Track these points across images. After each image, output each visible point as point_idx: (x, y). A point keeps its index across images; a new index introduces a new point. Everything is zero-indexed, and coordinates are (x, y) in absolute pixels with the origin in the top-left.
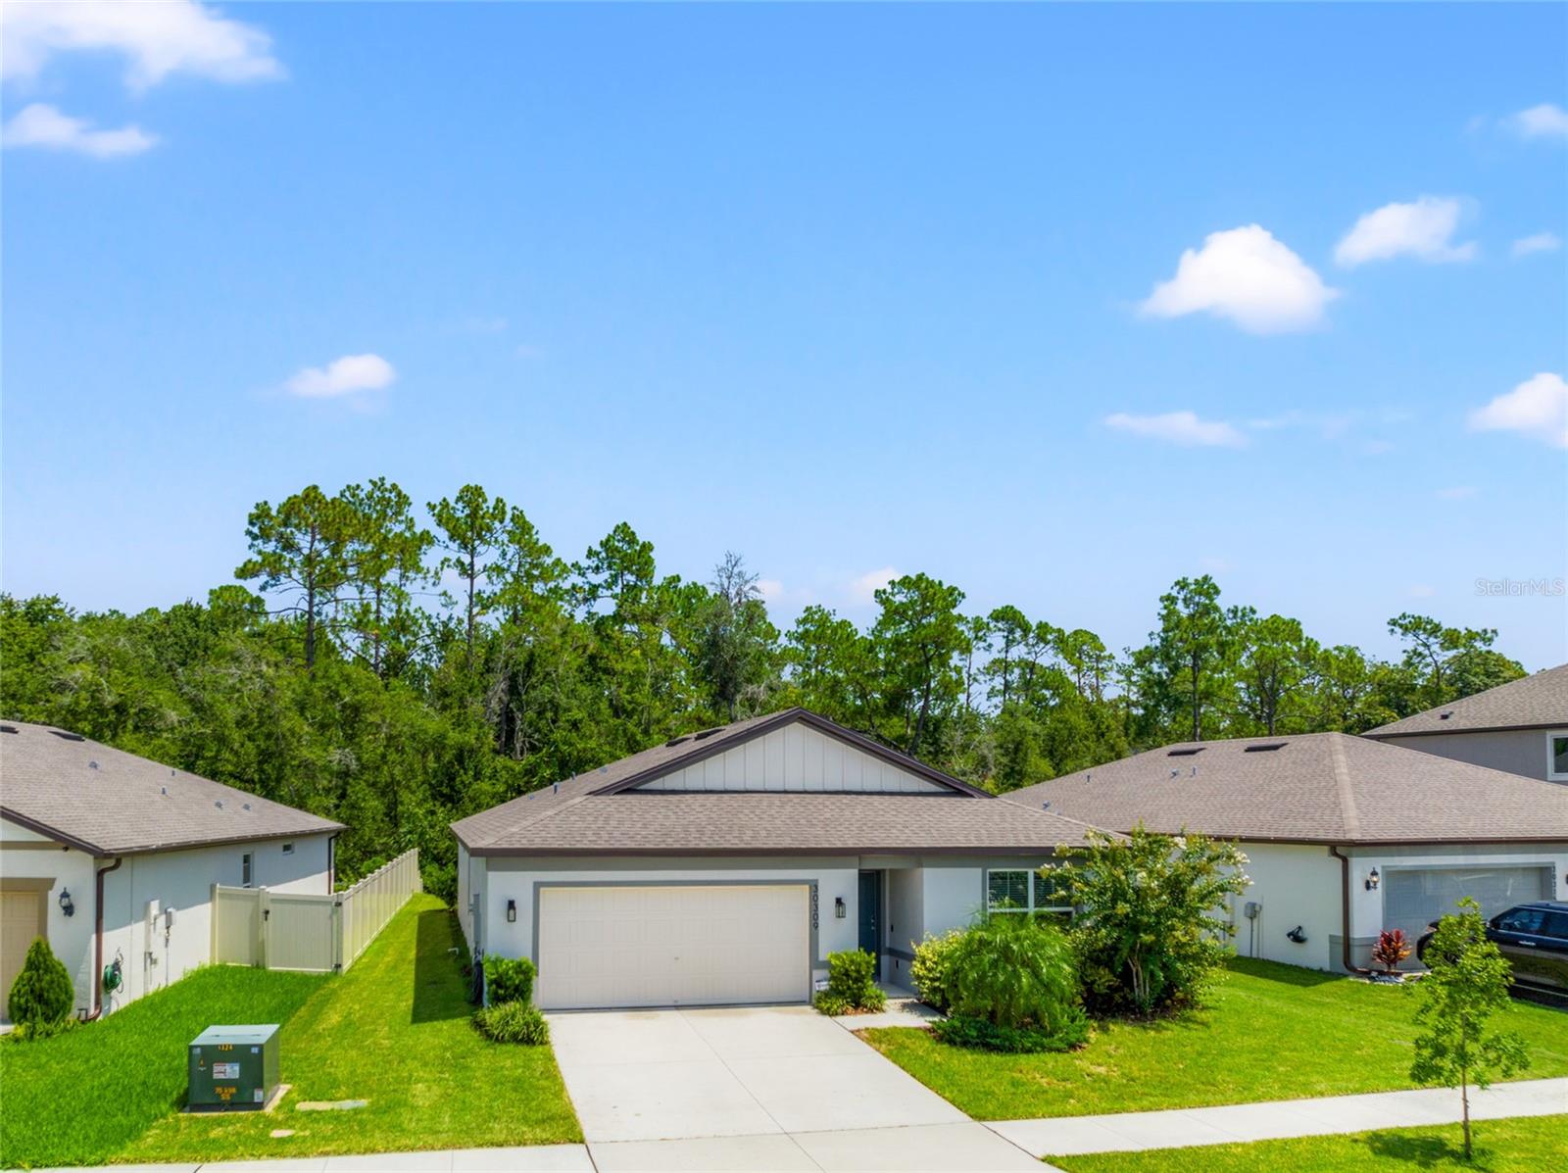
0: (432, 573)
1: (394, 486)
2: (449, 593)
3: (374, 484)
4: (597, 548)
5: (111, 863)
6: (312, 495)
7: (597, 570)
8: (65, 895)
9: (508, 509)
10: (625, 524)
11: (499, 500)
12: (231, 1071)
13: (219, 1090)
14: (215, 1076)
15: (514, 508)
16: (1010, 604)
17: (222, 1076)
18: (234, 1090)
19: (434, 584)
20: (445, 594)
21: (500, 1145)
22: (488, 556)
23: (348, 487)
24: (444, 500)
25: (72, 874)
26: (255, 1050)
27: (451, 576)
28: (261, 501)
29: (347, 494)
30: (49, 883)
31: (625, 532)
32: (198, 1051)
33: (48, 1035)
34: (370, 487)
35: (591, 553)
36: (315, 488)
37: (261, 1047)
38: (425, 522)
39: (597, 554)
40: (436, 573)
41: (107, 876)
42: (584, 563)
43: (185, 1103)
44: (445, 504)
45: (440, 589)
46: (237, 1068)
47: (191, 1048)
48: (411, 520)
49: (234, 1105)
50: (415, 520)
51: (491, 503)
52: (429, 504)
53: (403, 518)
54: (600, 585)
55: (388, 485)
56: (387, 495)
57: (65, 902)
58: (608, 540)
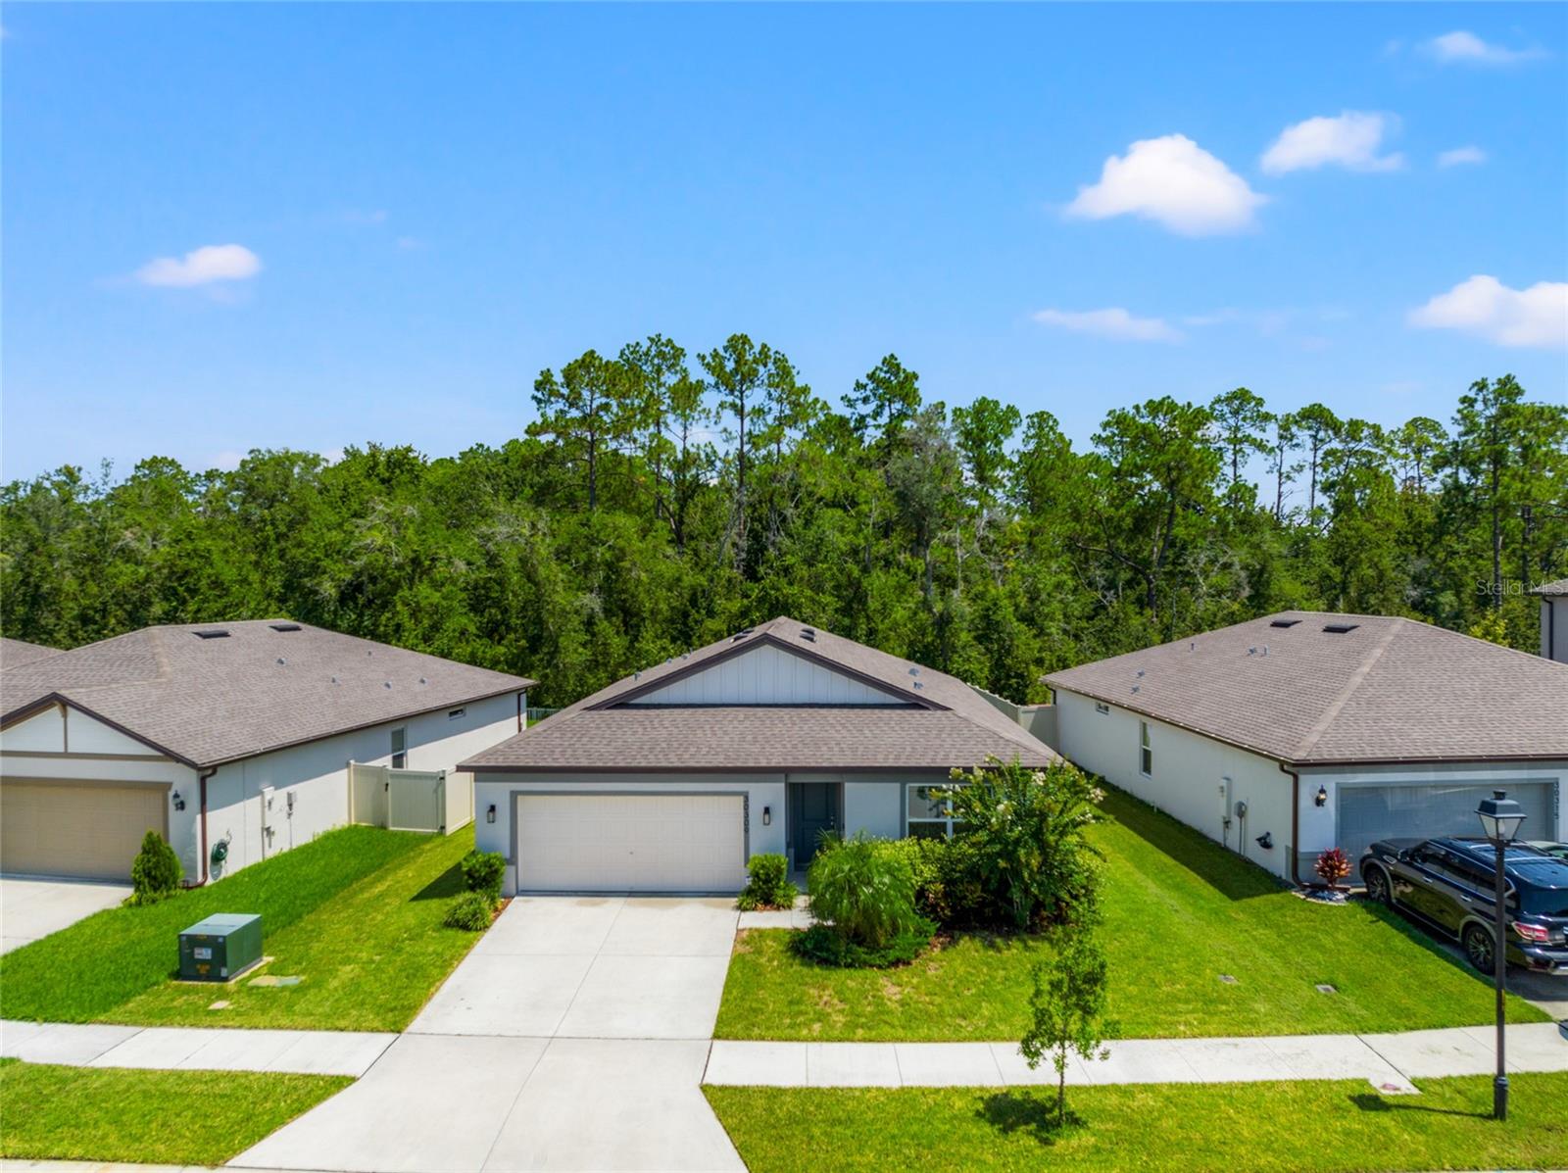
0: (714, 413)
1: (670, 341)
2: (729, 430)
3: (651, 340)
4: (864, 380)
5: (210, 772)
6: (589, 361)
7: (865, 400)
8: (176, 796)
9: (771, 353)
10: (892, 356)
11: (764, 346)
12: (205, 954)
13: (198, 966)
14: (196, 957)
15: (776, 352)
16: (1319, 402)
17: (200, 957)
18: (208, 967)
19: (716, 423)
20: (725, 430)
21: (342, 1030)
22: (755, 397)
23: (628, 346)
24: (715, 350)
25: (184, 781)
26: (220, 940)
27: (728, 415)
28: (545, 369)
29: (627, 352)
30: (168, 786)
31: (891, 364)
32: (184, 938)
33: (154, 901)
34: (649, 343)
35: (859, 386)
36: (592, 352)
37: (224, 937)
38: (697, 373)
39: (864, 387)
40: (718, 413)
41: (208, 780)
42: (853, 395)
43: (178, 975)
44: (715, 354)
45: (720, 427)
46: (209, 951)
47: (180, 936)
48: (685, 370)
49: (209, 978)
50: (689, 370)
51: (757, 349)
52: (699, 355)
53: (678, 368)
54: (868, 415)
55: (664, 340)
56: (663, 348)
57: (178, 800)
58: (874, 373)
